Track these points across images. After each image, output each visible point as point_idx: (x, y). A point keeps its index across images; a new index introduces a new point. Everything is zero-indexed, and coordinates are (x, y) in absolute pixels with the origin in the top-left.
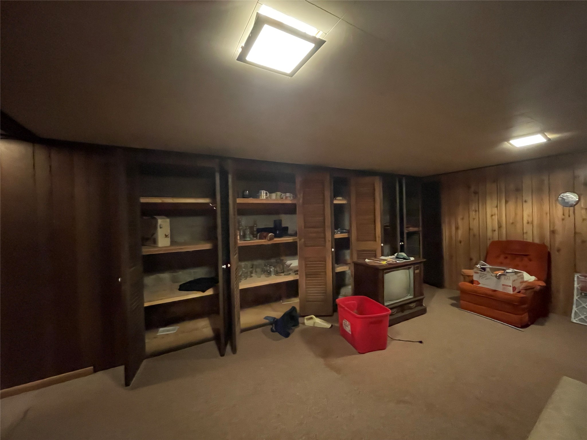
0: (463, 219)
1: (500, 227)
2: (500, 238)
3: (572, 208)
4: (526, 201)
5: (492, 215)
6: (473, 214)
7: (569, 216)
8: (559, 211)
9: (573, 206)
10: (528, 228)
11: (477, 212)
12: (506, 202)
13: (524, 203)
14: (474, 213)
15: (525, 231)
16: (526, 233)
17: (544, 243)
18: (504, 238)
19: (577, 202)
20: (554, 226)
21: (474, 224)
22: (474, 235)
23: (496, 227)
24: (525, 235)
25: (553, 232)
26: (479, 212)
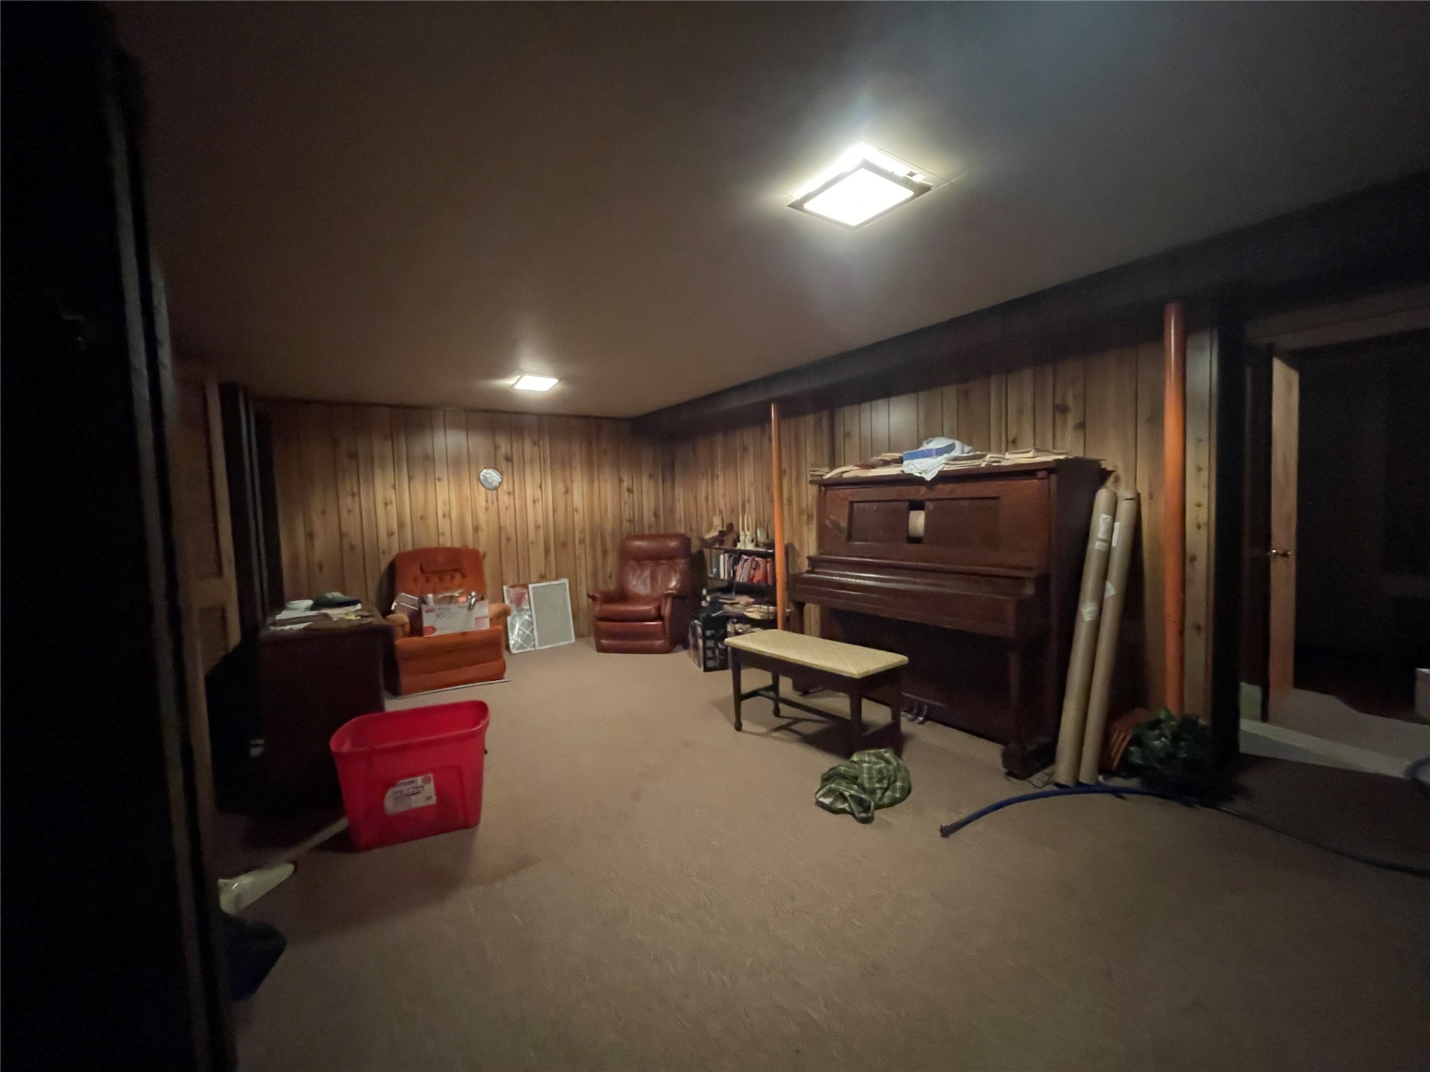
0: (324, 513)
1: (401, 525)
2: (402, 547)
3: (494, 492)
4: (439, 479)
5: (386, 504)
6: (347, 502)
7: (493, 503)
8: (481, 497)
9: (496, 489)
10: (444, 525)
11: (357, 498)
12: (410, 478)
13: (437, 481)
14: (349, 499)
15: (441, 532)
16: (443, 534)
17: (466, 546)
18: (410, 548)
19: (500, 483)
20: (477, 518)
21: (351, 523)
22: (352, 547)
23: (395, 526)
24: (441, 538)
25: (476, 529)
26: (360, 497)
